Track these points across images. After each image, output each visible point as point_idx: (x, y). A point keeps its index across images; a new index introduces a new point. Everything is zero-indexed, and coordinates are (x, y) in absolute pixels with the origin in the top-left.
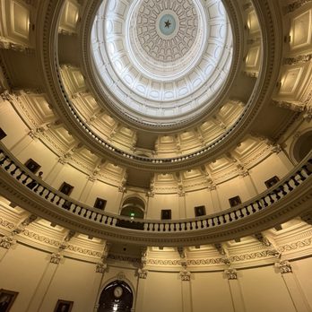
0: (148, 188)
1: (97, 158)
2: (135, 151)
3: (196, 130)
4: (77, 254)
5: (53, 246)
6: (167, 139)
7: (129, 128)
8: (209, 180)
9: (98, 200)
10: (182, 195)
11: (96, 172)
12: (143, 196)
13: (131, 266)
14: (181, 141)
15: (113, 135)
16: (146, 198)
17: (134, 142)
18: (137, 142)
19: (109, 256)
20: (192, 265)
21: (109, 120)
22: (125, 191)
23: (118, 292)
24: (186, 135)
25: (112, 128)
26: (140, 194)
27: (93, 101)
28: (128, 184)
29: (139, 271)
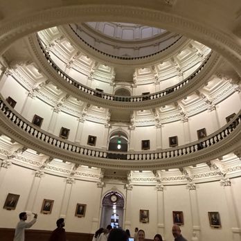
0: (129, 122)
1: (83, 103)
2: (114, 86)
3: (173, 60)
4: (82, 177)
5: (66, 173)
6: (144, 71)
7: (106, 65)
8: (182, 114)
9: (90, 137)
10: (159, 127)
11: (84, 114)
12: (125, 129)
13: (121, 183)
14: (159, 71)
16: (128, 131)
17: (113, 77)
18: (116, 77)
19: (105, 177)
20: (164, 181)
21: (86, 60)
22: (110, 127)
23: (114, 198)
25: (90, 66)
26: (123, 128)
28: (112, 121)
29: (127, 185)
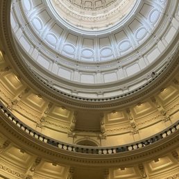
1: (29, 157)
2: (74, 137)
3: (154, 100)
6: (115, 116)
7: (63, 107)
14: (136, 116)
15: (43, 119)
18: (77, 123)
21: (36, 100)
24: (141, 109)
25: (41, 109)
27: (15, 79)
